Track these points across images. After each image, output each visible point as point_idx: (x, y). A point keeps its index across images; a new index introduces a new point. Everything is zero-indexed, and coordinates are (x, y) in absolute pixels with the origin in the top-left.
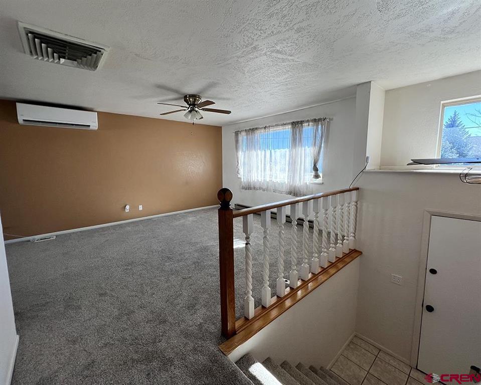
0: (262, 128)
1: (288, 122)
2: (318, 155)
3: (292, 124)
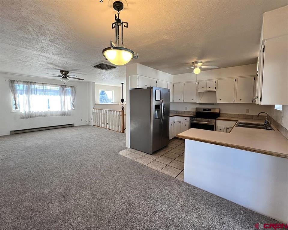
0: (41, 83)
1: (59, 84)
2: (74, 99)
3: (61, 85)
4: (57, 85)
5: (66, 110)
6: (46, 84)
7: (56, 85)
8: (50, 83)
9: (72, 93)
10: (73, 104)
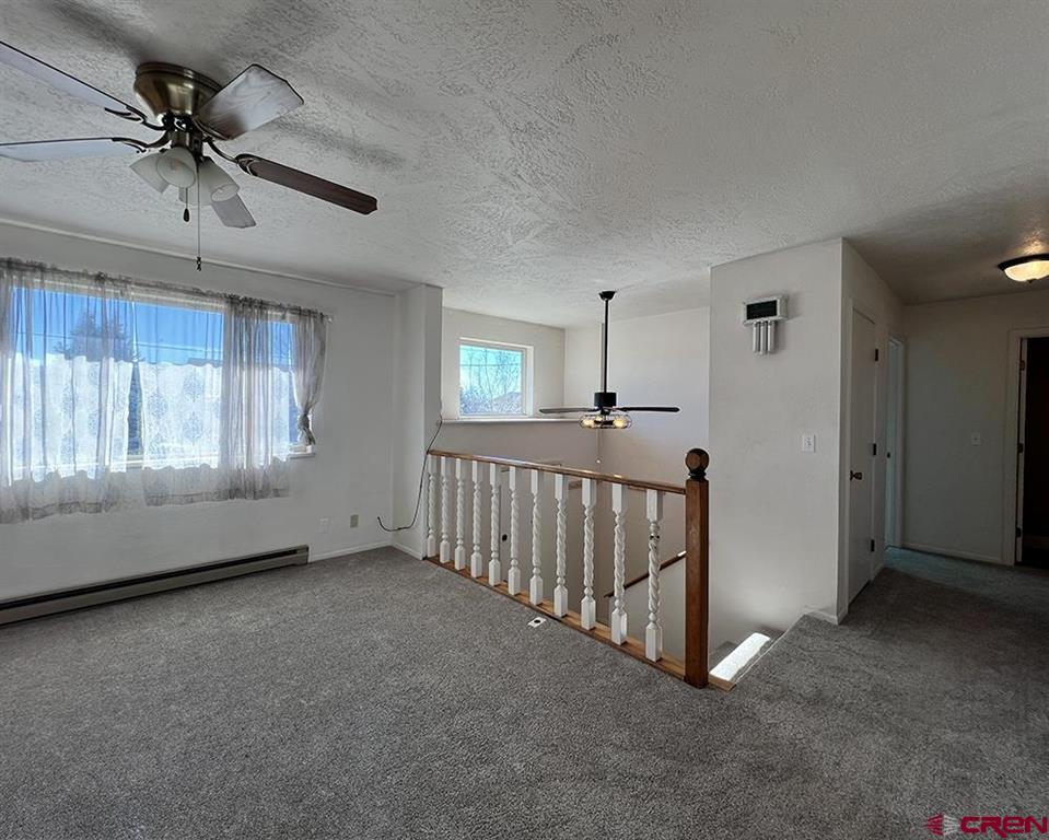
1: (217, 291)
2: (313, 390)
3: (232, 300)
4: (203, 294)
5: (259, 462)
6: (127, 282)
7: (197, 293)
8: (151, 280)
9: (302, 351)
10: (305, 422)
